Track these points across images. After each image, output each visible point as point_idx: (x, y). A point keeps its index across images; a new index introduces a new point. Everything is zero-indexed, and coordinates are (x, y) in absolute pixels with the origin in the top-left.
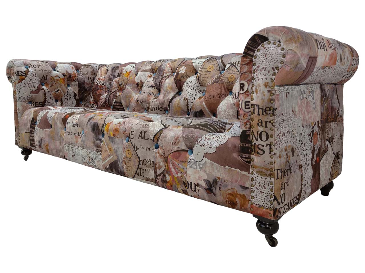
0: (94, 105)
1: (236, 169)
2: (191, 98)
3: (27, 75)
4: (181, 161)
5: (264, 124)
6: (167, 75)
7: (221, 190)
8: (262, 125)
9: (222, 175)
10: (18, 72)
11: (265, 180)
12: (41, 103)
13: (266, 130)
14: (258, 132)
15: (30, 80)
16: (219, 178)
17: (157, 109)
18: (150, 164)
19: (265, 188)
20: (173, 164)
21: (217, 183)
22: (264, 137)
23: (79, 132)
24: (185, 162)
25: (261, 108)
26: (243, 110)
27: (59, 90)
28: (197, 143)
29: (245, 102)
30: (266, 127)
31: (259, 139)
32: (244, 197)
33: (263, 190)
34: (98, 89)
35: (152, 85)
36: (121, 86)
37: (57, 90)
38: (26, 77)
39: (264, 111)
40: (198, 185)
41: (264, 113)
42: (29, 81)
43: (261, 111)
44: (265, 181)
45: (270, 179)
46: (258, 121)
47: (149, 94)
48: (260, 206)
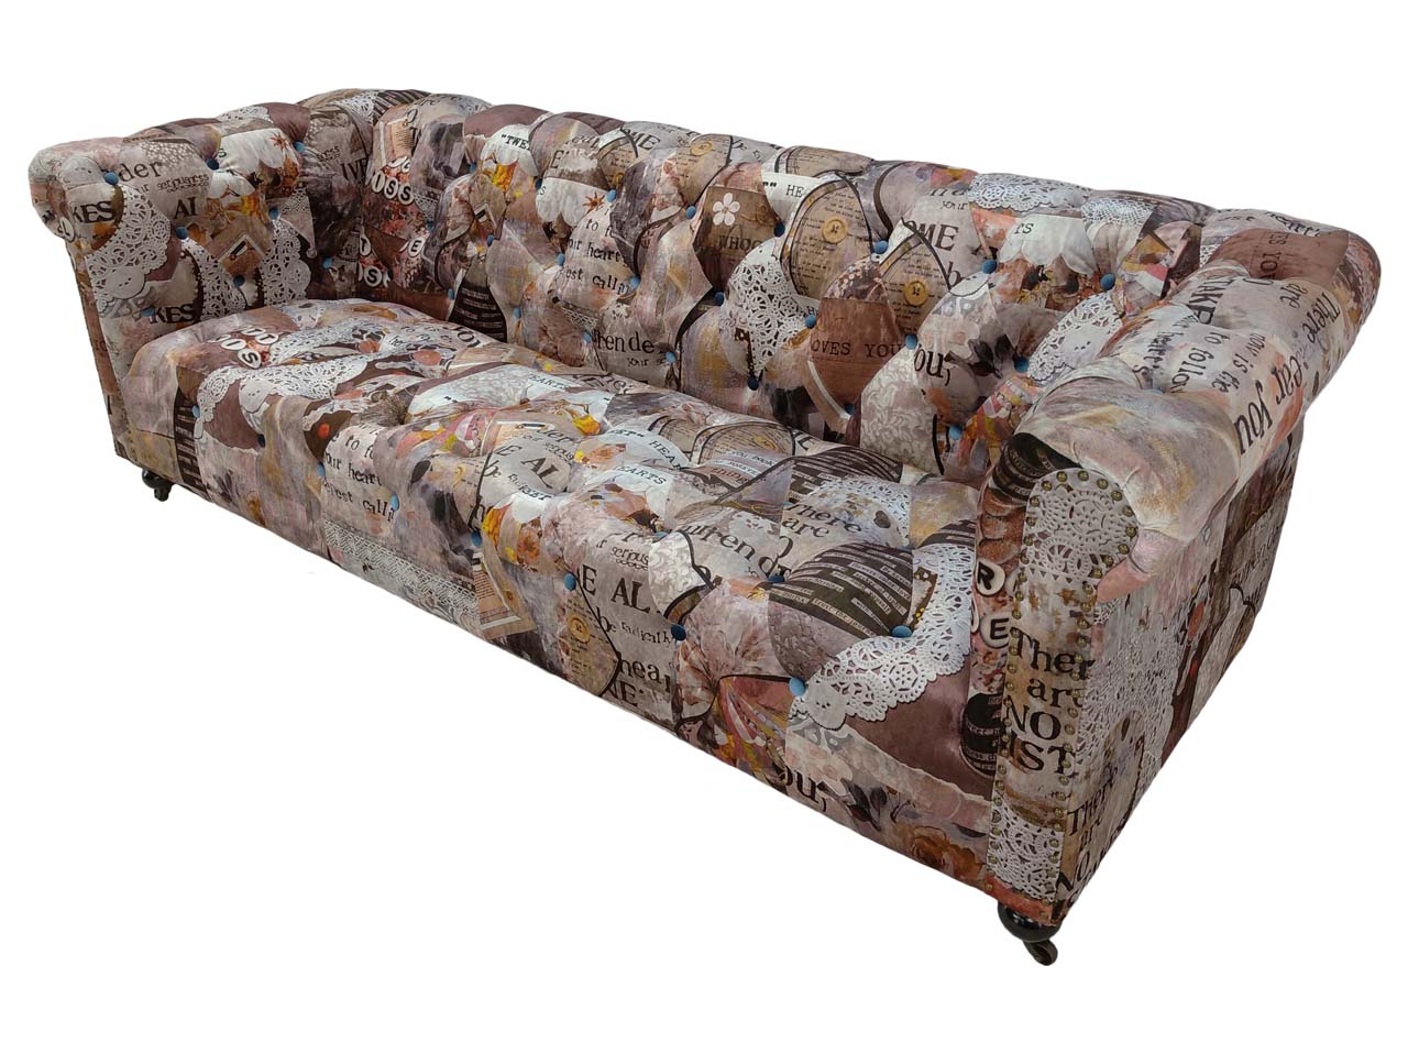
0: (376, 272)
1: (950, 784)
2: (763, 334)
3: (121, 214)
4: (766, 708)
5: (1048, 694)
6: (664, 215)
7: (897, 820)
8: (1042, 697)
9: (901, 786)
10: (84, 207)
11: (1036, 833)
12: (186, 308)
13: (1054, 711)
14: (1026, 708)
15: (133, 233)
16: (893, 792)
17: (635, 347)
18: (657, 679)
19: (1035, 853)
20: (739, 706)
21: (885, 802)
22: (1045, 727)
23: (379, 501)
24: (780, 712)
25: (1045, 651)
26: (984, 641)
27: (243, 244)
28: (822, 673)
29: (994, 622)
30: (1055, 704)
31: (1028, 727)
32: (967, 853)
33: (1028, 855)
34: (387, 216)
35: (606, 248)
36: (480, 220)
37: (235, 246)
38: (117, 222)
39: (1053, 661)
40: (823, 787)
41: (1054, 668)
42: (133, 237)
43: (1042, 660)
44: (1035, 836)
45: (1053, 833)
46: (1032, 681)
47: (597, 280)
48: (1014, 890)
